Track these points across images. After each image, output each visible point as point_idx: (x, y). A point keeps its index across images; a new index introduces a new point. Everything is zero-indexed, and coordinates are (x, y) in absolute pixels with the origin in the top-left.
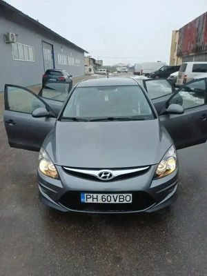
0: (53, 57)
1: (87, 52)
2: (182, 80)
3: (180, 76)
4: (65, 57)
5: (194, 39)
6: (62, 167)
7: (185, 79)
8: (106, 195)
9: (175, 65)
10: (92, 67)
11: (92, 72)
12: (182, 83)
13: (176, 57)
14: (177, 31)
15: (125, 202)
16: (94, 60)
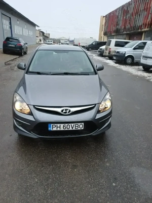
0: (11, 28)
1: (38, 26)
2: (108, 52)
3: (106, 49)
4: (21, 29)
5: (115, 23)
6: (34, 106)
7: (110, 52)
8: (66, 125)
9: (102, 41)
10: (42, 38)
11: (42, 42)
12: (107, 54)
13: (103, 36)
14: (104, 17)
15: (79, 129)
16: (43, 33)
